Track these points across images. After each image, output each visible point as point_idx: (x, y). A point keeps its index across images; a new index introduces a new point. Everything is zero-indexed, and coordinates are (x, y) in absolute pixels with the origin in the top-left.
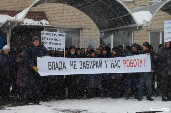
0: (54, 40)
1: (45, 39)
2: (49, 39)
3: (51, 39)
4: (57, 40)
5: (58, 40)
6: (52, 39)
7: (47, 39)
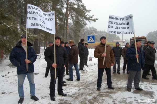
0: (122, 25)
1: (111, 23)
2: (116, 23)
3: (118, 24)
4: (125, 24)
5: (127, 24)
6: (120, 24)
7: (114, 23)
